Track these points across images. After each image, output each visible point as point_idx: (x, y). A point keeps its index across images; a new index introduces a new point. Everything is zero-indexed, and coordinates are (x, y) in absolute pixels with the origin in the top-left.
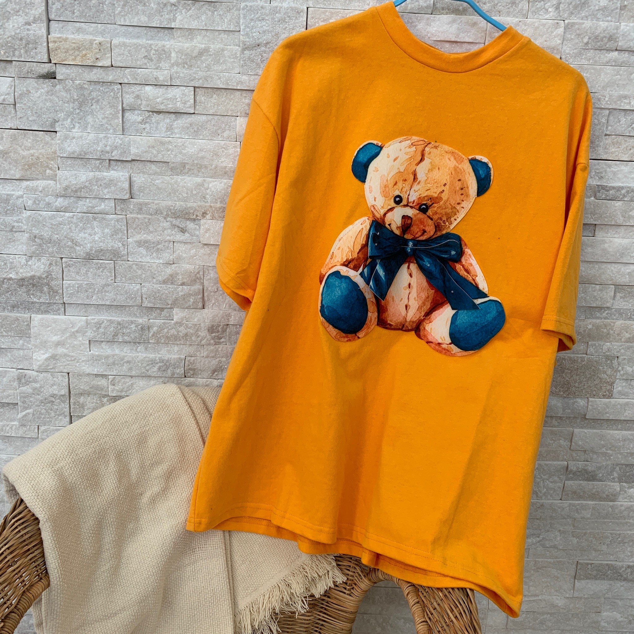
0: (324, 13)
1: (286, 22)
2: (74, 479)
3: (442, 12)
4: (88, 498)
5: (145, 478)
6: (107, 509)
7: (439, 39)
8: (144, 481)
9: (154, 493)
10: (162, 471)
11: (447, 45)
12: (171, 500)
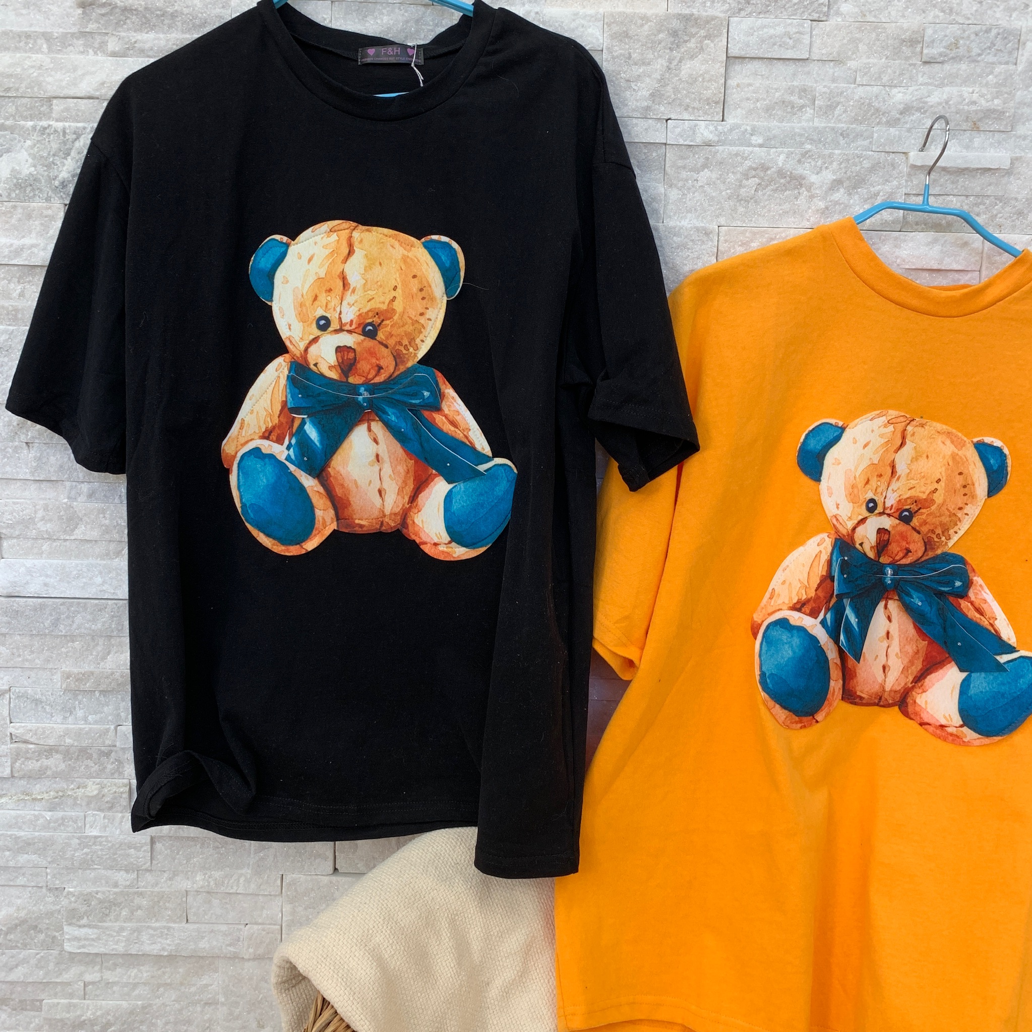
0: (743, 233)
1: (689, 249)
2: (398, 963)
3: (916, 227)
4: (419, 994)
5: (493, 957)
6: (446, 1011)
7: (914, 267)
8: (490, 961)
9: (507, 981)
10: (517, 943)
11: (926, 274)
12: (532, 992)
